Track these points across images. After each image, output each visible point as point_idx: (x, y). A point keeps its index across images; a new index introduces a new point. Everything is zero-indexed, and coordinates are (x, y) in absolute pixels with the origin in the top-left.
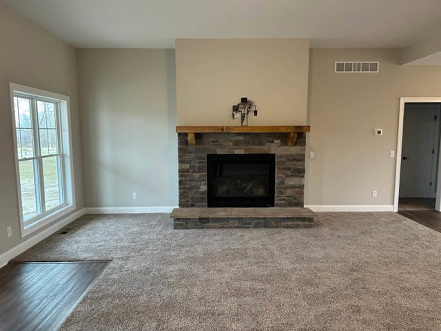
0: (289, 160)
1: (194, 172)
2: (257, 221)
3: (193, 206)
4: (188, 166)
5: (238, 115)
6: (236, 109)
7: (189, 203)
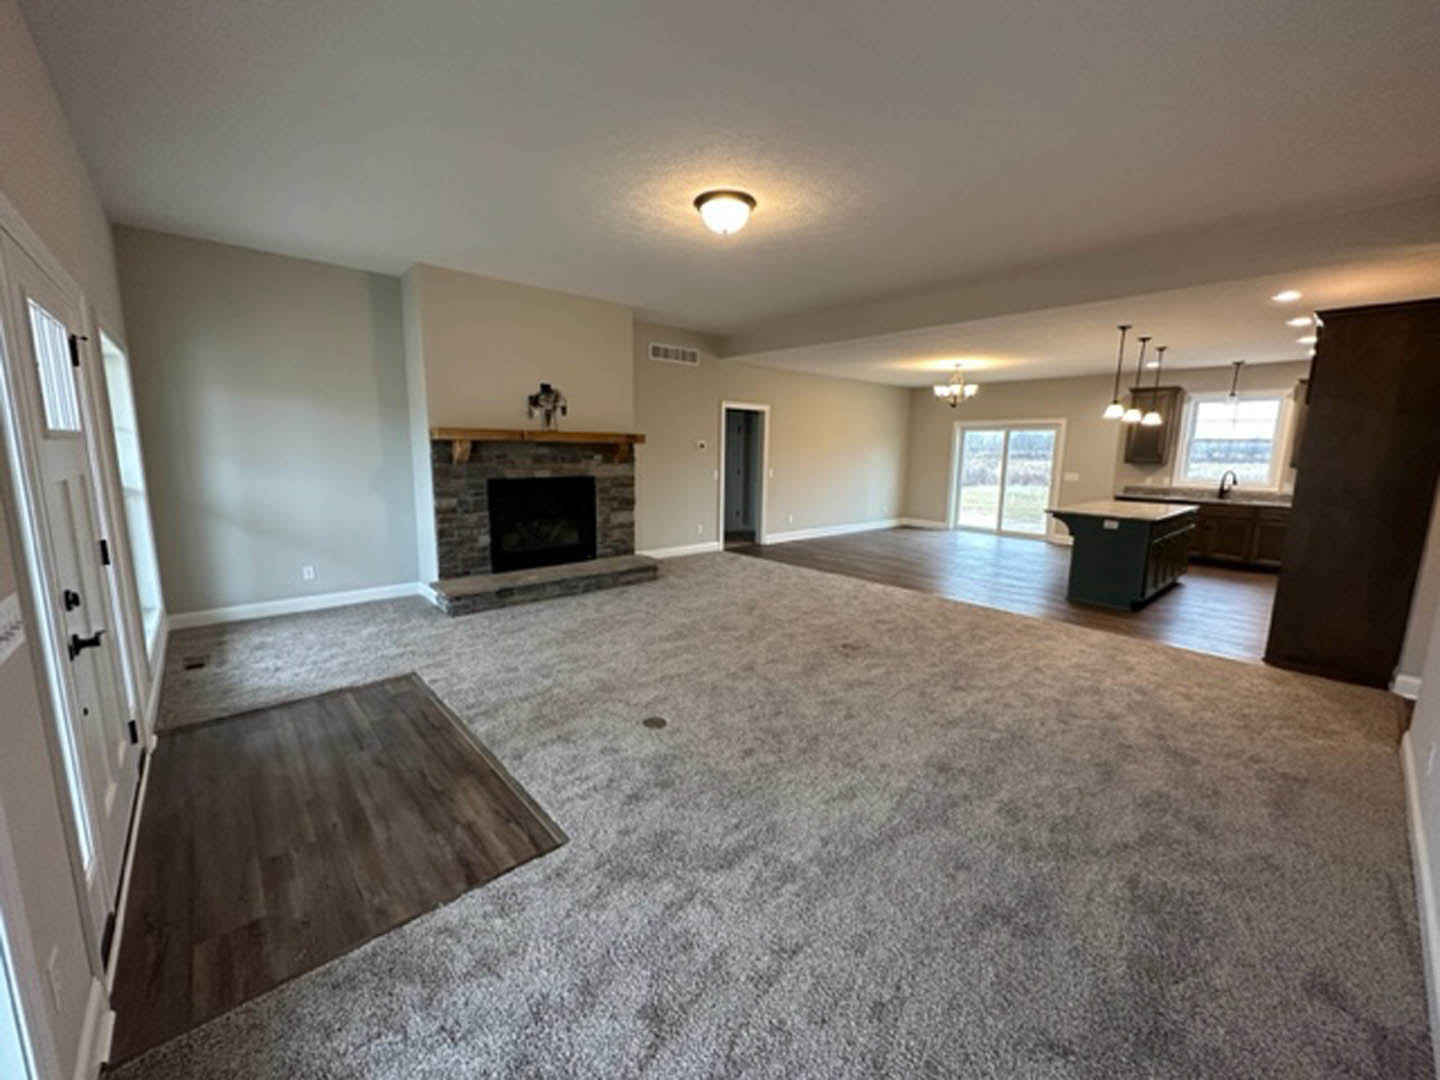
0: (614, 485)
1: (466, 512)
2: (586, 582)
3: (466, 573)
4: (454, 502)
5: (538, 412)
6: (534, 401)
7: (460, 570)
